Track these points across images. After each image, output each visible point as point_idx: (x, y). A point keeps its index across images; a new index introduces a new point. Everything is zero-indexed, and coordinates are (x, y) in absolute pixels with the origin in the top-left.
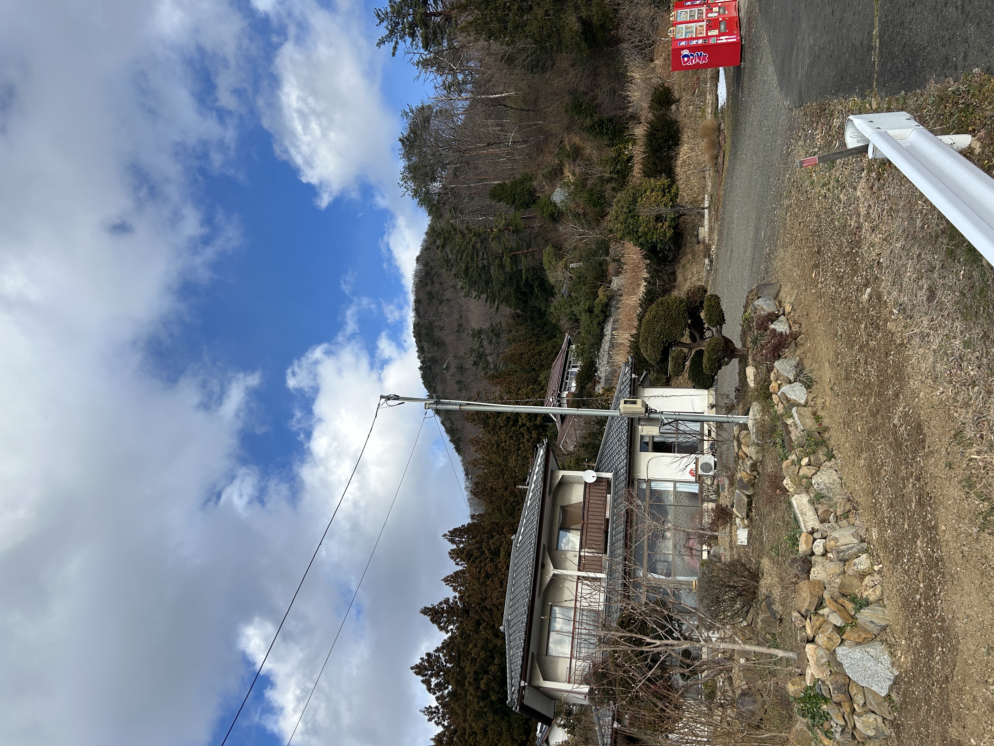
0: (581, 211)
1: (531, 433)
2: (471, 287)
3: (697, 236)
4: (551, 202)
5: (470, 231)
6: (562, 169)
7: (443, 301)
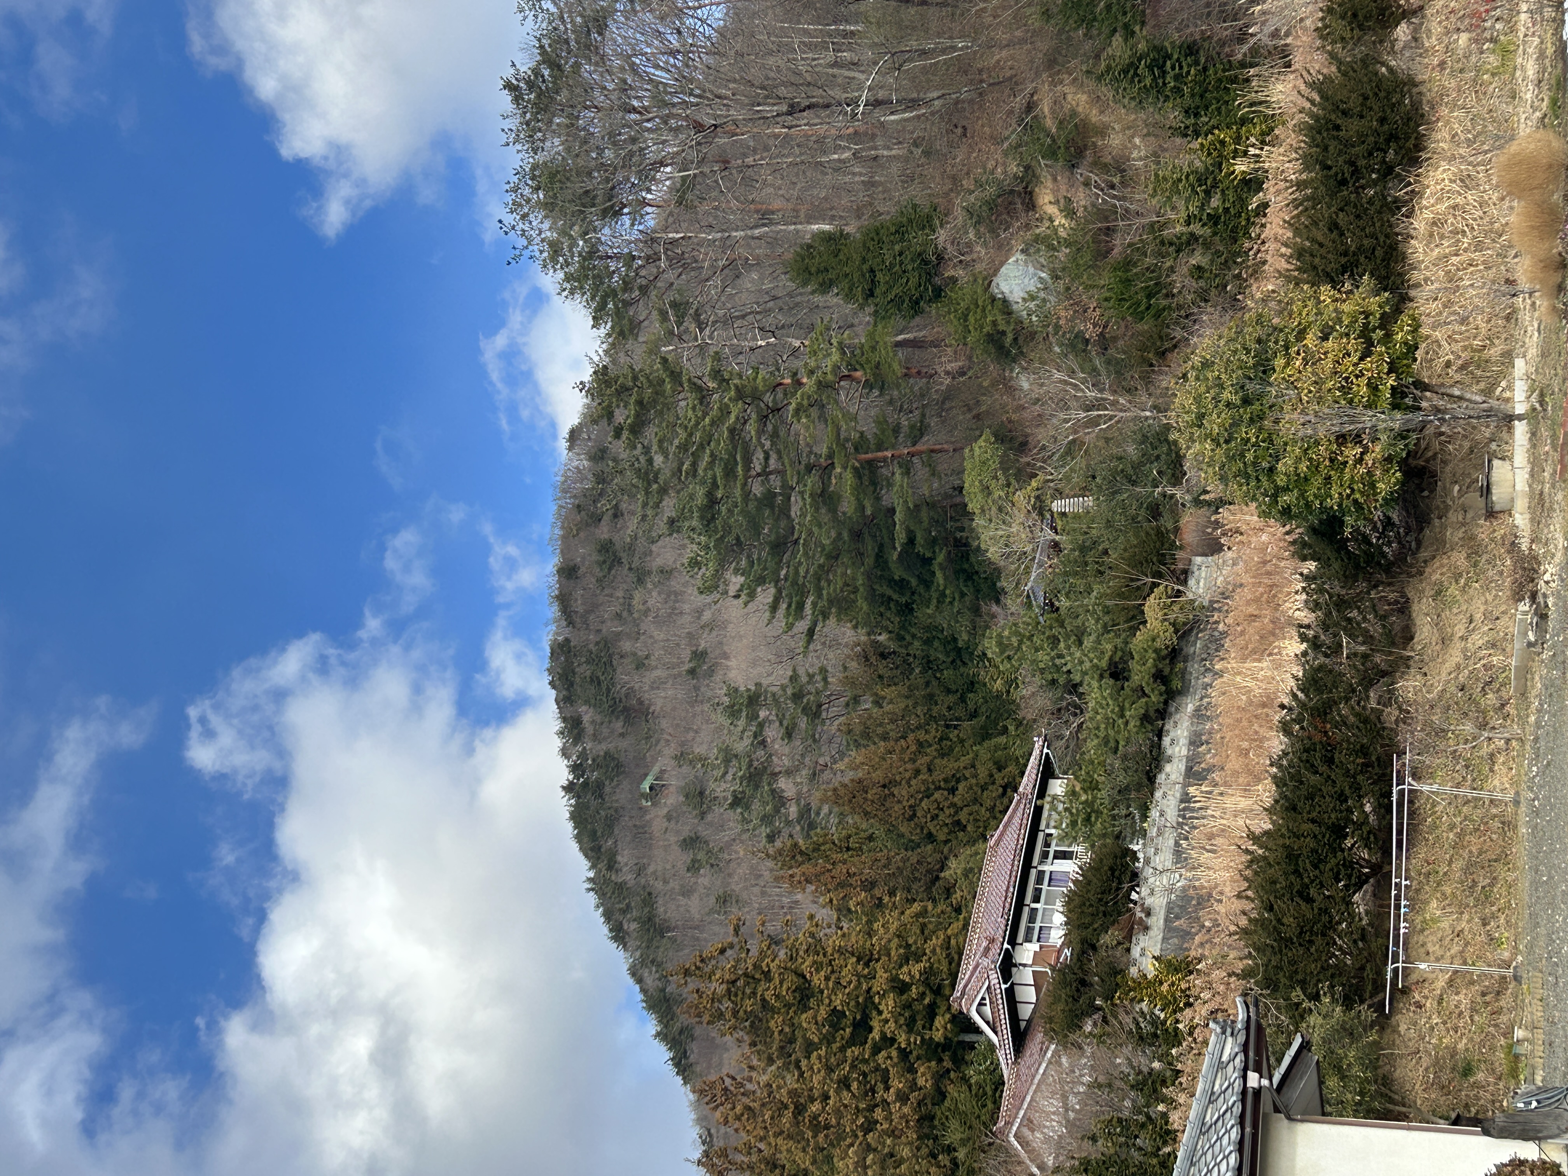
0: (1091, 332)
1: (912, 1070)
2: (722, 564)
3: (1487, 490)
4: (993, 299)
5: (723, 382)
6: (1031, 193)
7: (650, 573)
